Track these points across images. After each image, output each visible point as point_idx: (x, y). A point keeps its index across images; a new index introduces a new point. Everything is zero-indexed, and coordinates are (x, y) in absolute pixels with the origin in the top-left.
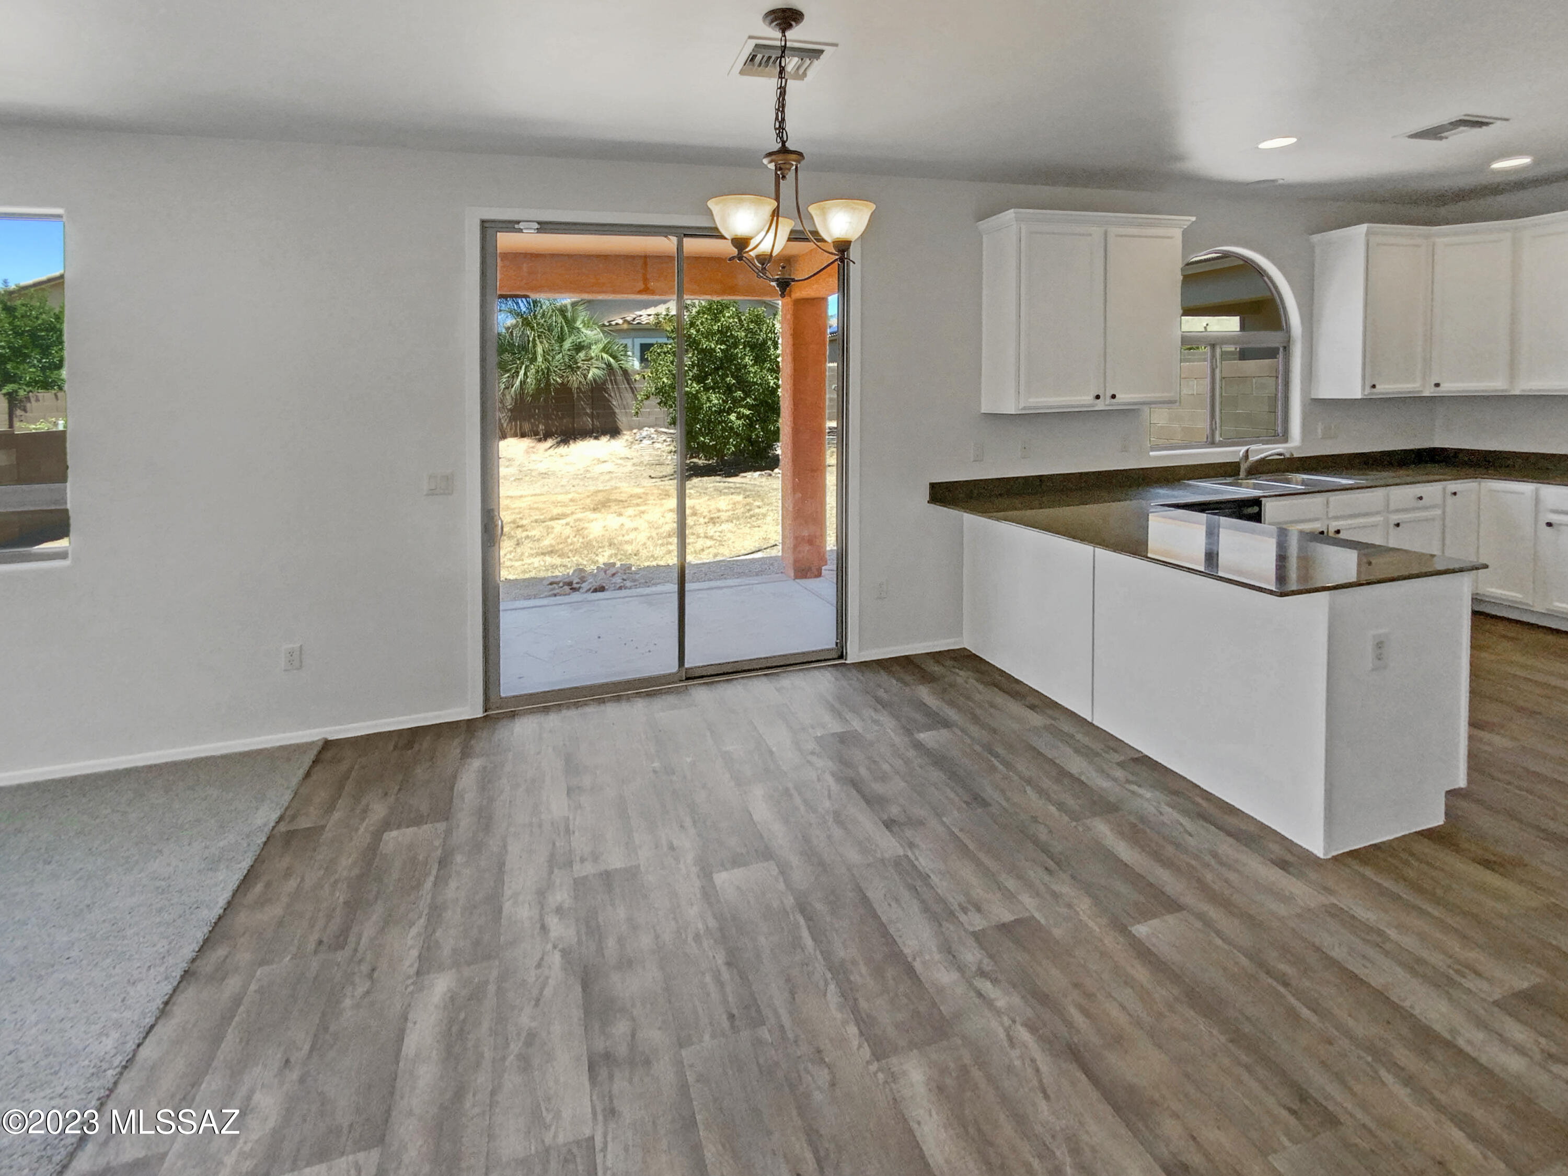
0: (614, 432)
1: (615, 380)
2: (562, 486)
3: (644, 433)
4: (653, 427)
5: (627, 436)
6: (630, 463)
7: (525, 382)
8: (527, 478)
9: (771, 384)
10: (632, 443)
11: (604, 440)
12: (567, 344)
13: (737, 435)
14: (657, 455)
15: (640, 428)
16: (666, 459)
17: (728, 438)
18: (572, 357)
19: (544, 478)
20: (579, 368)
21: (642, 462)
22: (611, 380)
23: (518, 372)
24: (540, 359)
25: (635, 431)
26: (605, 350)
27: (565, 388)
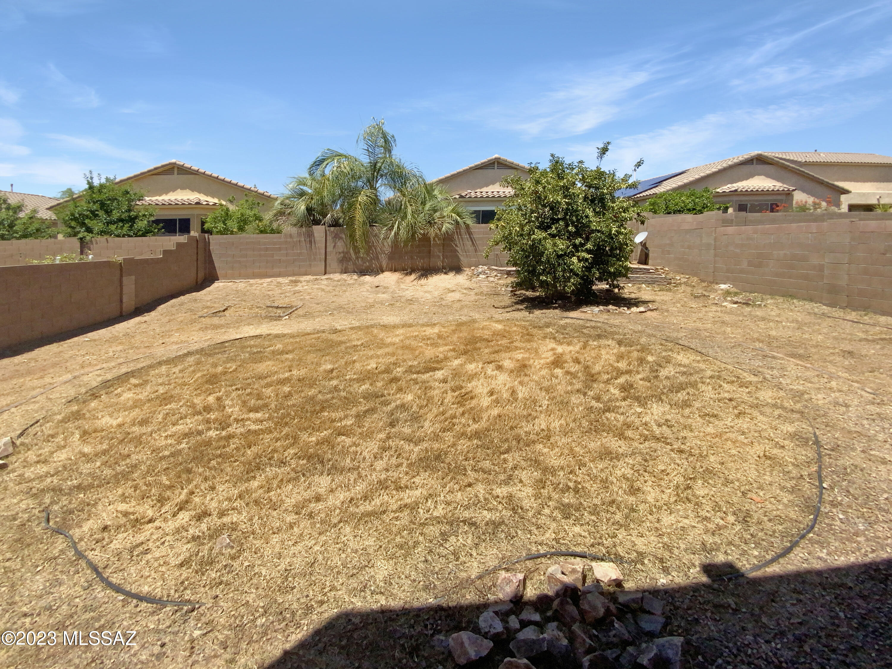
0: (458, 269)
1: (460, 231)
2: (425, 313)
3: (480, 270)
4: (485, 265)
5: (468, 271)
6: (473, 293)
7: (398, 234)
8: (398, 304)
9: (613, 232)
10: (471, 276)
11: (451, 275)
12: (427, 207)
13: (577, 275)
14: (493, 287)
15: (477, 266)
16: (501, 290)
17: (569, 278)
18: (431, 216)
19: (411, 304)
20: (435, 223)
21: (482, 293)
22: (457, 232)
23: (393, 226)
24: (409, 216)
25: (473, 268)
26: (453, 211)
27: (426, 238)
